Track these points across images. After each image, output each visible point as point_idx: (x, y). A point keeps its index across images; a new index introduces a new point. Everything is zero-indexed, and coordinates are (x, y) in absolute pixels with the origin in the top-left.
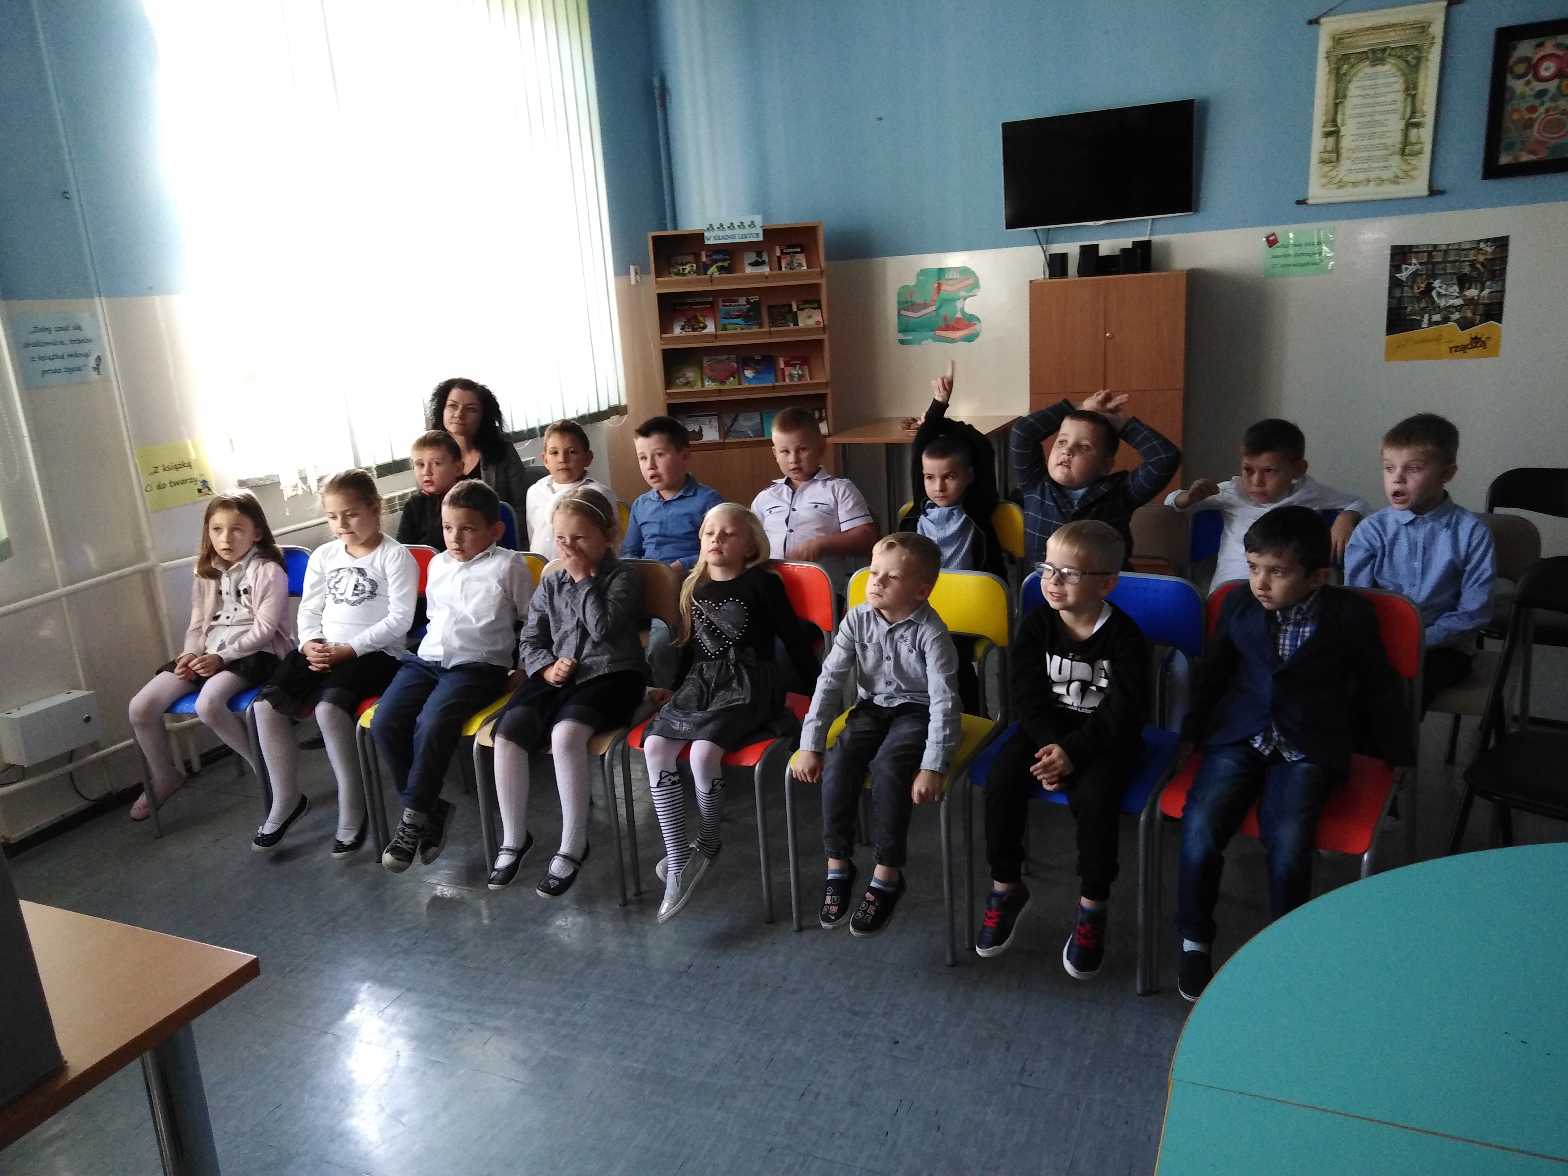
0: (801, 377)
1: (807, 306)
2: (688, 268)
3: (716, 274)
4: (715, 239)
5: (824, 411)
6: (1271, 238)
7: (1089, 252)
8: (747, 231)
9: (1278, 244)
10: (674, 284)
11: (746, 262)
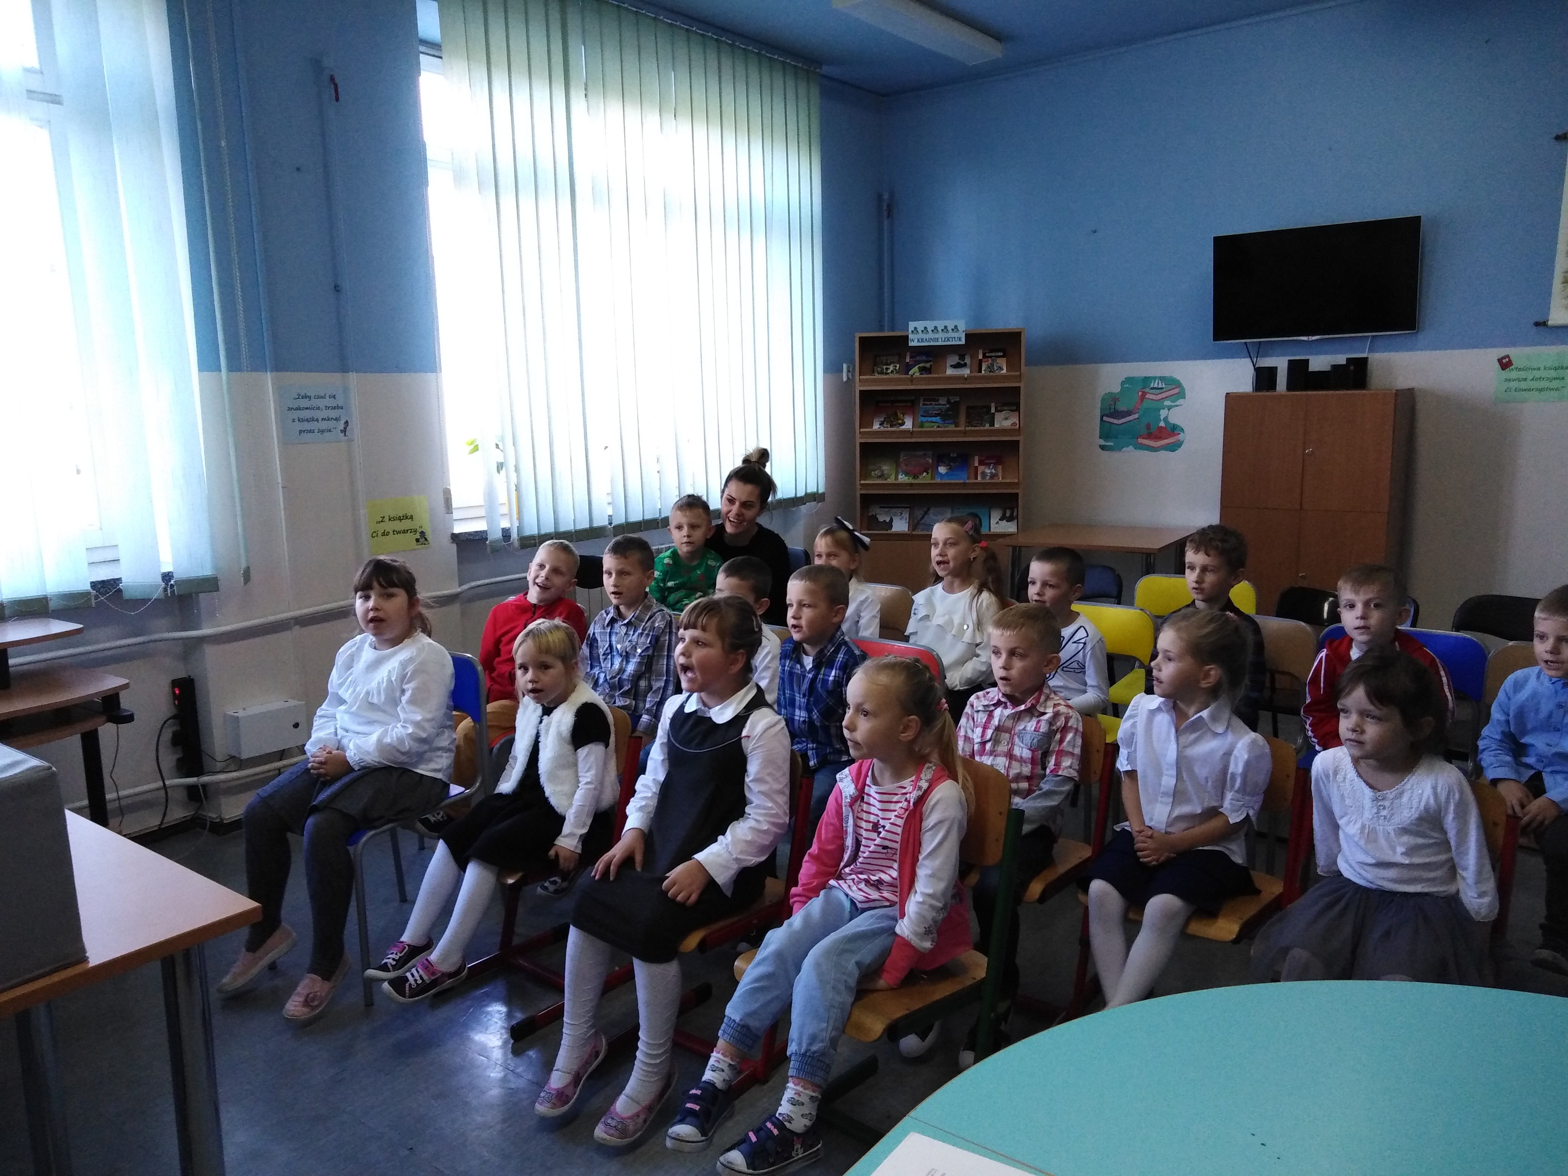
0: (993, 476)
1: (1006, 408)
2: (891, 368)
3: (917, 374)
4: (918, 341)
5: (1016, 510)
6: (1504, 361)
7: (1298, 369)
8: (951, 334)
9: (1513, 367)
10: (879, 382)
11: (948, 365)
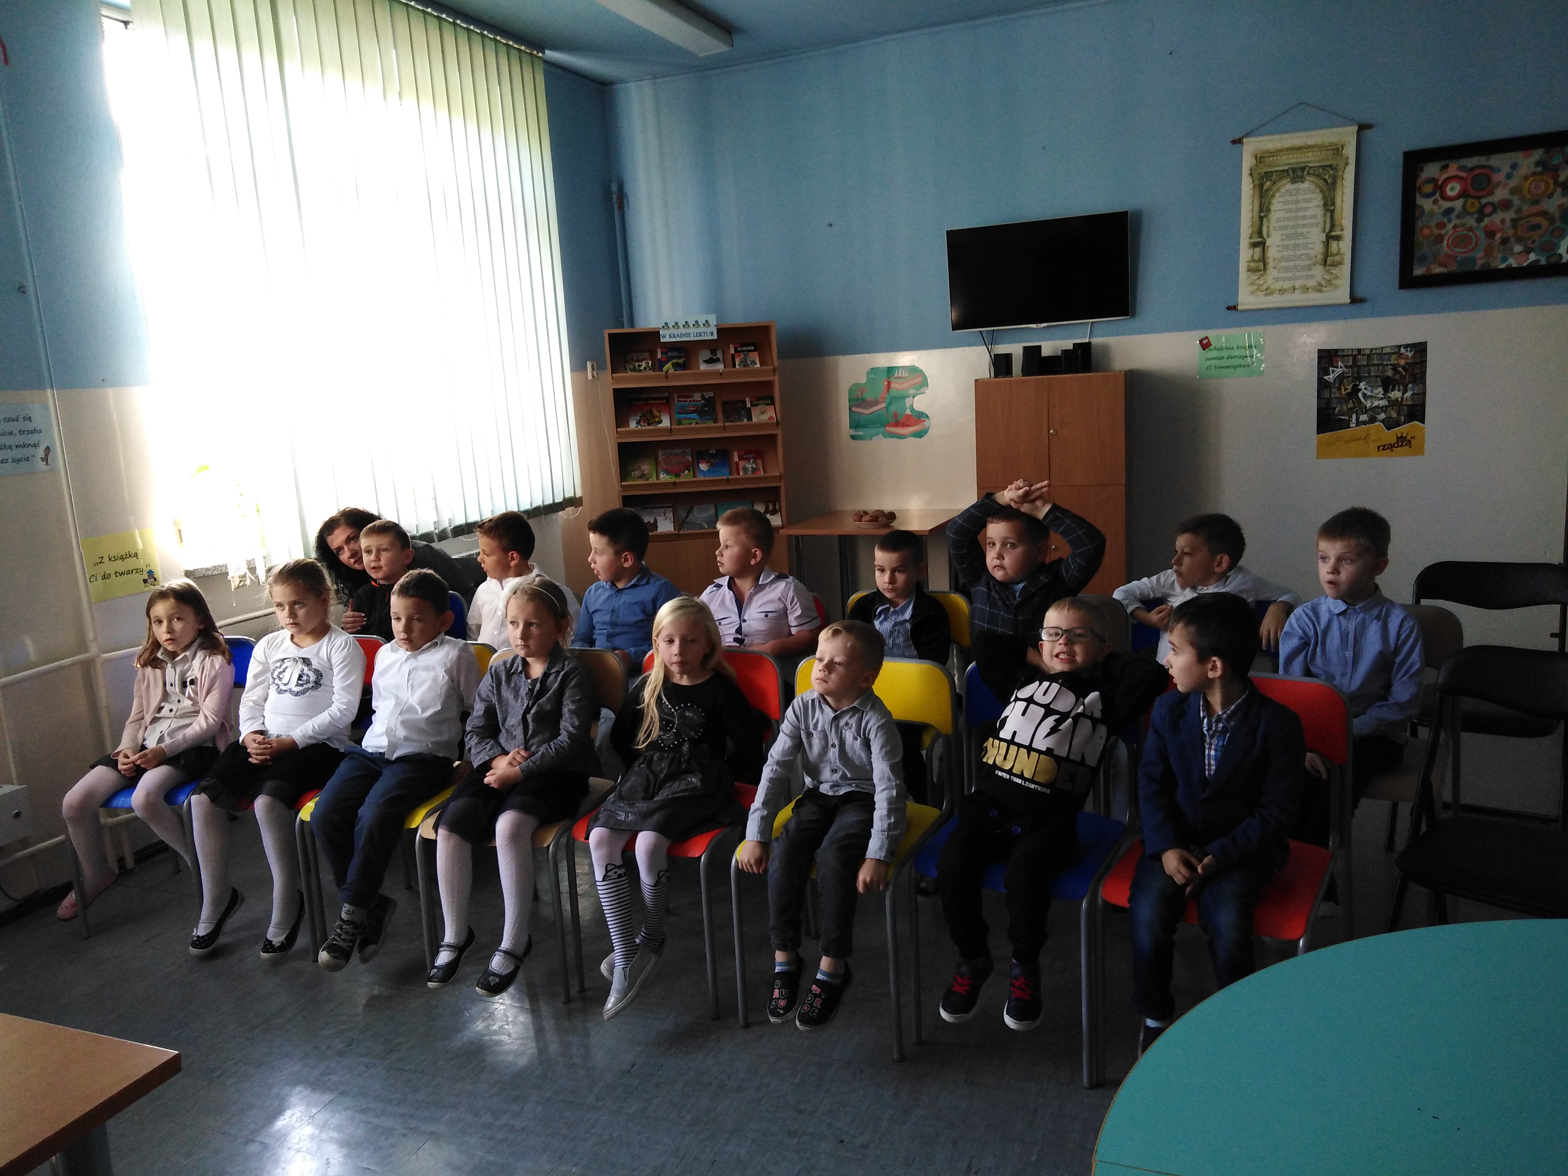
0: (754, 470)
1: (760, 402)
2: (644, 364)
3: (672, 371)
4: (670, 336)
5: (777, 503)
6: (1204, 342)
7: (1032, 353)
8: (702, 329)
9: (1211, 347)
10: (630, 380)
11: (701, 361)
